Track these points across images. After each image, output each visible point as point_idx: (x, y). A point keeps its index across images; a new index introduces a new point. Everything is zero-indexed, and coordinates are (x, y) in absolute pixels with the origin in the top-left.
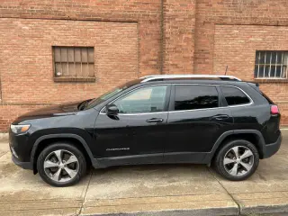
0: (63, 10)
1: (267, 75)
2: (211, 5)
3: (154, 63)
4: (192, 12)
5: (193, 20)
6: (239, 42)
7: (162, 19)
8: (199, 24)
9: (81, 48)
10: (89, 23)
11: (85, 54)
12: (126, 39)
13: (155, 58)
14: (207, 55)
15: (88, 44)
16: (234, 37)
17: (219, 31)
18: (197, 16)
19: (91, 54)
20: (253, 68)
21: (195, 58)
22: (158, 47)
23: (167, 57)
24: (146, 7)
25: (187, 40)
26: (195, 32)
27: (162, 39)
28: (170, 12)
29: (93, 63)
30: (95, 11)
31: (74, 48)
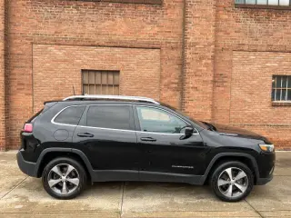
0: (94, 37)
1: (283, 99)
2: (229, 34)
3: (174, 86)
4: (211, 39)
5: (213, 46)
6: (255, 67)
7: (184, 46)
8: (218, 50)
9: (108, 72)
10: (116, 49)
11: (111, 77)
12: (149, 64)
13: (176, 81)
14: (225, 79)
15: (114, 68)
16: (251, 63)
17: (237, 56)
18: (215, 43)
19: (116, 77)
20: (270, 92)
21: (214, 82)
22: (179, 72)
23: (187, 81)
24: (168, 34)
25: (206, 65)
26: (213, 58)
27: (182, 64)
28: (191, 39)
29: (118, 86)
30: (122, 39)
31: (101, 71)
